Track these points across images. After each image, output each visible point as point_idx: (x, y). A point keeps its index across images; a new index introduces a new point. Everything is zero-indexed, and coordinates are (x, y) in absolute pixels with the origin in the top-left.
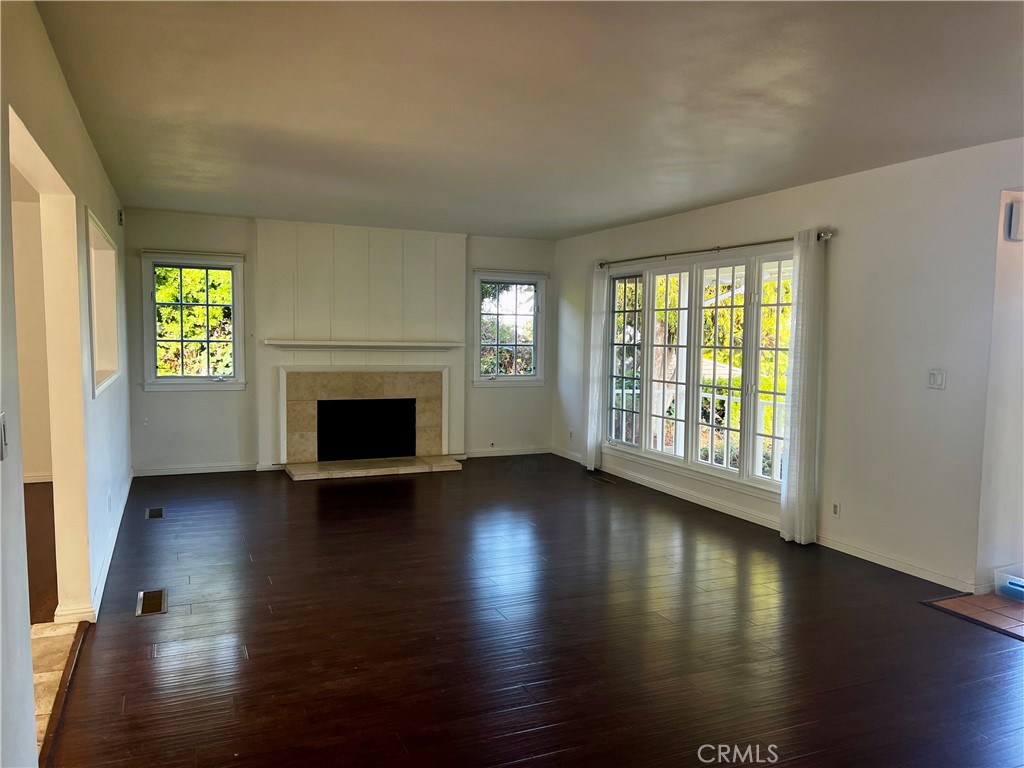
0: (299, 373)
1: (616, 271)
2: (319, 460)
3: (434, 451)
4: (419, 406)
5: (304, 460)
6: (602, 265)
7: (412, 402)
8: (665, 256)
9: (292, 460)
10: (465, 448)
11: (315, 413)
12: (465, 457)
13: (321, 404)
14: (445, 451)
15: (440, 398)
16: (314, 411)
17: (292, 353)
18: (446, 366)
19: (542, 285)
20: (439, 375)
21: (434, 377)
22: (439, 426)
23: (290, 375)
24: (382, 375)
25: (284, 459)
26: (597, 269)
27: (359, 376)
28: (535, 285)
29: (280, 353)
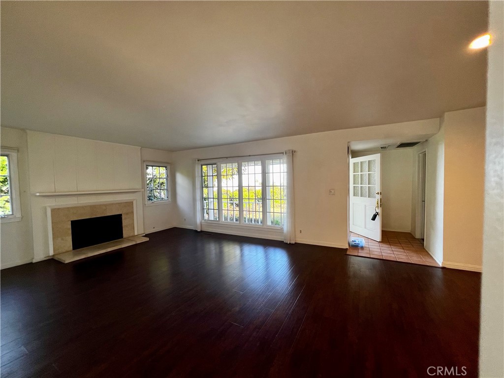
0: (59, 209)
1: (203, 162)
2: (74, 249)
3: (131, 234)
4: (123, 217)
5: (64, 251)
6: (198, 160)
7: (120, 216)
8: (227, 158)
9: (57, 252)
10: (144, 231)
11: (70, 227)
12: (144, 235)
13: (72, 222)
14: (136, 233)
15: (133, 212)
16: (70, 226)
17: (54, 199)
18: (134, 200)
19: (169, 167)
20: (132, 203)
21: (130, 204)
22: (133, 224)
23: (53, 210)
24: (106, 205)
25: (51, 253)
26: (197, 162)
27: (93, 207)
28: (166, 167)
29: (46, 199)
